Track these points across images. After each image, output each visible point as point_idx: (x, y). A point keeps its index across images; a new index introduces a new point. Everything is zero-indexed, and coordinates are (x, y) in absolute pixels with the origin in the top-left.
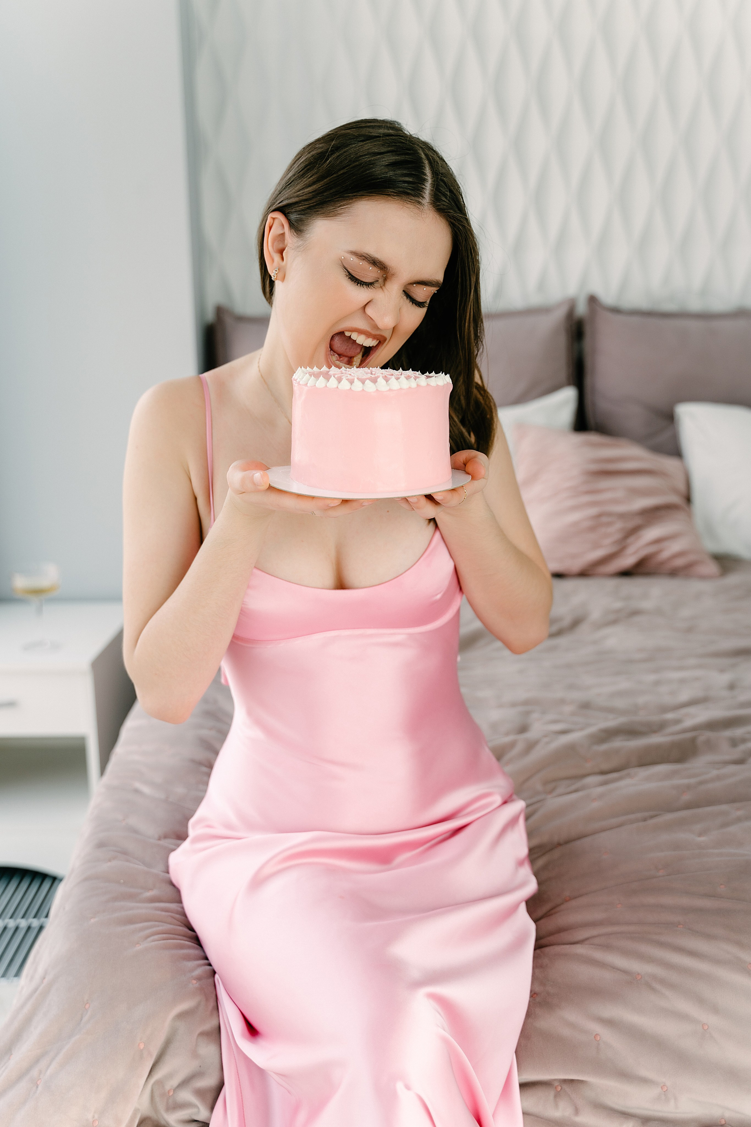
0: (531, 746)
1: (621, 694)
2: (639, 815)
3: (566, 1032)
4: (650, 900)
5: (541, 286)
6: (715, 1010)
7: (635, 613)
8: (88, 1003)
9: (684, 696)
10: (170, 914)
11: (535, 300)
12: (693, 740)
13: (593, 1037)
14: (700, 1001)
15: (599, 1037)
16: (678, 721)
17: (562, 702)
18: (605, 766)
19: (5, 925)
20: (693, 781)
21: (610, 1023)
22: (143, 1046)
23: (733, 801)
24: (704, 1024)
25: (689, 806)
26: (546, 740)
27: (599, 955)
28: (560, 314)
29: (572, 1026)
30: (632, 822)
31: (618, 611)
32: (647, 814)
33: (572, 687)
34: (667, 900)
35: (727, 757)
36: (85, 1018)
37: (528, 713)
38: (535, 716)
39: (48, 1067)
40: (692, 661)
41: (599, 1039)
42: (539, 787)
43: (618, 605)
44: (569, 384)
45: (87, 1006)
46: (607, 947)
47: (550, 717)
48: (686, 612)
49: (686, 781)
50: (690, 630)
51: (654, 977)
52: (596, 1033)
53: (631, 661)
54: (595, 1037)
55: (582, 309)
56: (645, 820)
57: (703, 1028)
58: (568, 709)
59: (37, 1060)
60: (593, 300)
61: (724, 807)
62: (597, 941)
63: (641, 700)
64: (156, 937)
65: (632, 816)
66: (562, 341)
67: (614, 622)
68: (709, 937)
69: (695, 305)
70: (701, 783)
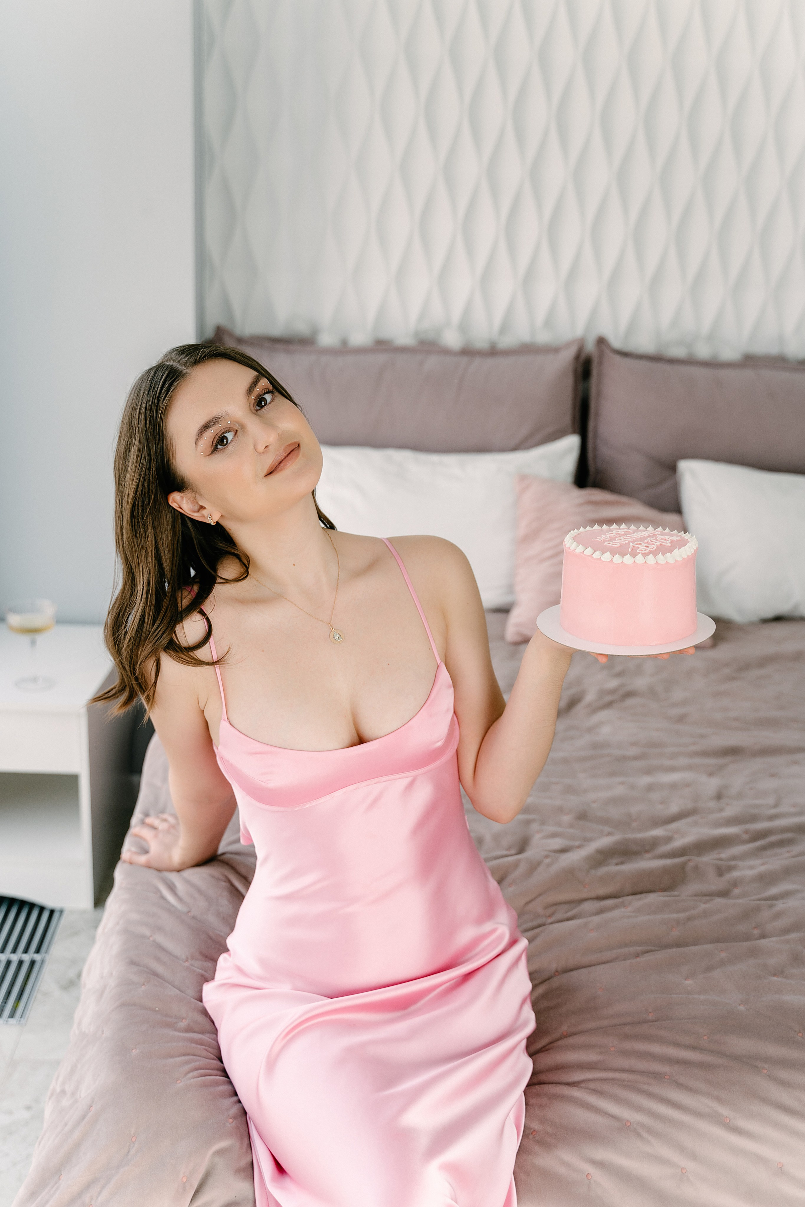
0: (533, 867)
1: (615, 801)
2: (632, 949)
3: (561, 1170)
4: (641, 1046)
5: (549, 323)
6: (694, 1156)
7: (629, 694)
8: (134, 1136)
9: (674, 808)
10: (204, 1047)
11: (543, 338)
12: (683, 865)
13: (585, 1176)
14: (682, 1149)
15: (590, 1176)
16: (669, 839)
17: (561, 810)
18: (601, 892)
19: (7, 958)
20: (682, 916)
21: (601, 1165)
22: (186, 1179)
23: (717, 940)
24: (683, 1168)
25: (678, 944)
26: (547, 861)
27: (593, 1100)
28: (568, 356)
29: (567, 1165)
30: (625, 958)
31: (613, 691)
32: (639, 949)
33: (569, 790)
34: (656, 1049)
35: (713, 887)
36: (133, 1151)
37: (528, 822)
38: (535, 826)
39: (99, 1194)
40: (683, 761)
41: (590, 1178)
42: (540, 911)
43: (613, 683)
44: (574, 432)
45: (134, 1139)
46: (599, 1093)
47: (550, 829)
48: (678, 695)
49: (675, 916)
50: (681, 719)
51: (642, 1125)
52: (588, 1173)
53: (624, 759)
54: (587, 1176)
55: (590, 347)
56: (637, 956)
57: (682, 1172)
58: (566, 819)
59: (88, 1187)
60: (601, 341)
61: (709, 947)
62: (592, 1085)
63: (635, 809)
64: (195, 1073)
65: (626, 950)
66: (569, 382)
67: (609, 705)
68: (692, 1090)
69: (703, 352)
70: (689, 919)
